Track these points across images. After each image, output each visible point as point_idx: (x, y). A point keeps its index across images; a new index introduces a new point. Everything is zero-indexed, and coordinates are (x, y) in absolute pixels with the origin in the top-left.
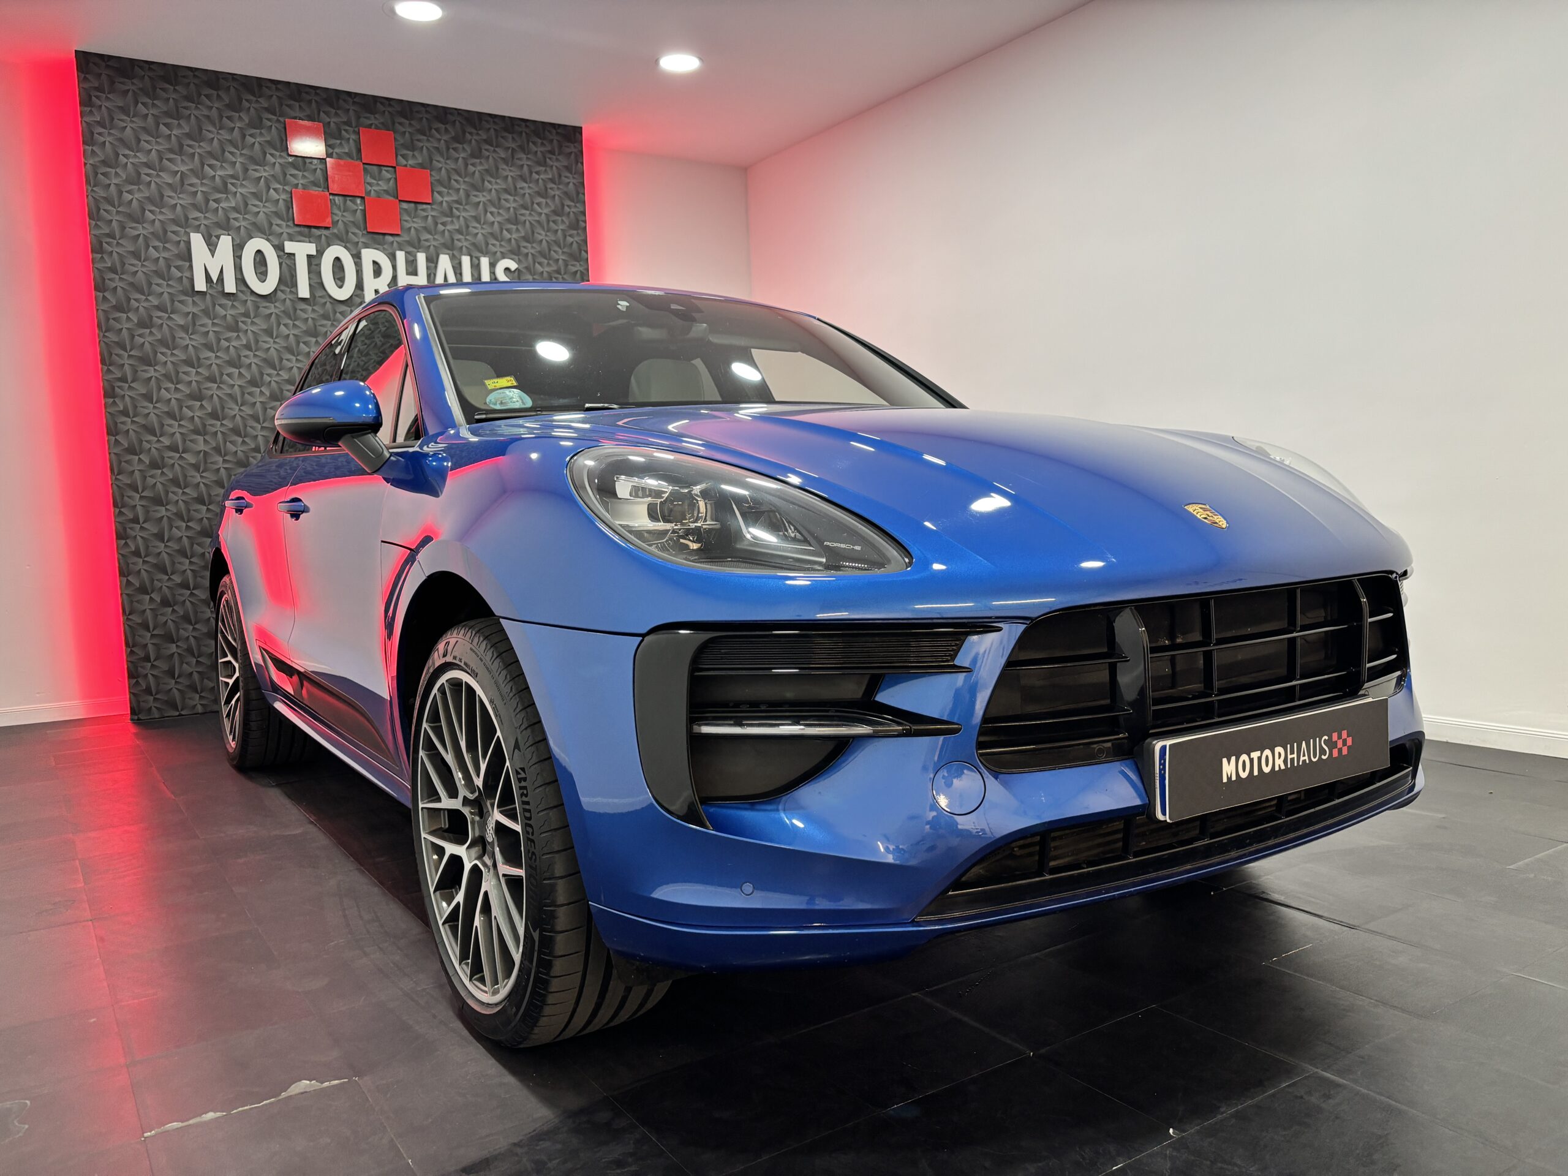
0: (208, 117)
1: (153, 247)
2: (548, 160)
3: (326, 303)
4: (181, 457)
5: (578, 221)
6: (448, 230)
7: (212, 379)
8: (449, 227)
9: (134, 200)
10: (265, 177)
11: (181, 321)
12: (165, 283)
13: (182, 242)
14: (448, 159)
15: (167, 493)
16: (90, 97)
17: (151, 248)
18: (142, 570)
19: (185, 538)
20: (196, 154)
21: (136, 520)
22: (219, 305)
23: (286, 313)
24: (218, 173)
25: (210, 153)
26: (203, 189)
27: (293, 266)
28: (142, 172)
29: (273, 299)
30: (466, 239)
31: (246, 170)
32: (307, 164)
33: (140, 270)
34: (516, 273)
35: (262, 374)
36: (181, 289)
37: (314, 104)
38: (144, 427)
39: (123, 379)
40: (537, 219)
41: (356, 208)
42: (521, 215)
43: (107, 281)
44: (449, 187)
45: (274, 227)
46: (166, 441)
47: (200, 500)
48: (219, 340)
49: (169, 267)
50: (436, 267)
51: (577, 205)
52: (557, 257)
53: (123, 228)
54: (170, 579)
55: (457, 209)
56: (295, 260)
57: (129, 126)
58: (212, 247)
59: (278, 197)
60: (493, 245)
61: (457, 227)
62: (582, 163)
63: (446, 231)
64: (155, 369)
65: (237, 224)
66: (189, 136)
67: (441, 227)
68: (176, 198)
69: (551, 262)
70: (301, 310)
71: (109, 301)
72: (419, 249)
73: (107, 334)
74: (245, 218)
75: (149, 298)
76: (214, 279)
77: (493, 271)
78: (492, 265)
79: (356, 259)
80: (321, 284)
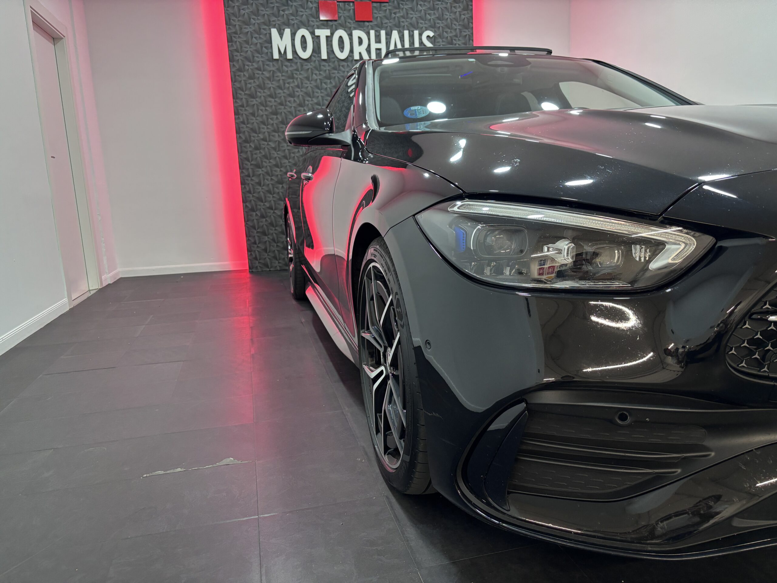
1: (256, 38)
3: (335, 61)
4: (268, 144)
5: (468, 5)
6: (397, 17)
7: (281, 104)
8: (398, 15)
9: (246, 13)
11: (268, 75)
12: (260, 56)
13: (268, 35)
15: (262, 162)
17: (254, 38)
18: (252, 201)
19: (270, 185)
21: (249, 176)
22: (285, 66)
23: (316, 68)
27: (319, 42)
29: (310, 61)
30: (407, 21)
33: (249, 50)
34: (433, 38)
35: (304, 100)
36: (267, 58)
38: (252, 129)
39: (242, 106)
40: (446, 6)
41: (350, 8)
42: (437, 4)
43: (234, 56)
45: (310, 22)
46: (261, 136)
47: (276, 166)
48: (284, 84)
49: (262, 47)
50: (390, 38)
52: (455, 27)
53: (241, 29)
54: (264, 205)
55: (402, 4)
56: (320, 39)
58: (281, 35)
59: (312, 6)
60: (421, 23)
61: (402, 15)
63: (396, 18)
64: (256, 101)
65: (293, 22)
67: (393, 15)
68: (265, 10)
69: (452, 31)
70: (323, 66)
71: (236, 67)
72: (382, 28)
73: (235, 83)
74: (296, 19)
75: (253, 64)
76: (282, 52)
77: (420, 38)
78: (420, 35)
79: (350, 37)
80: (333, 51)
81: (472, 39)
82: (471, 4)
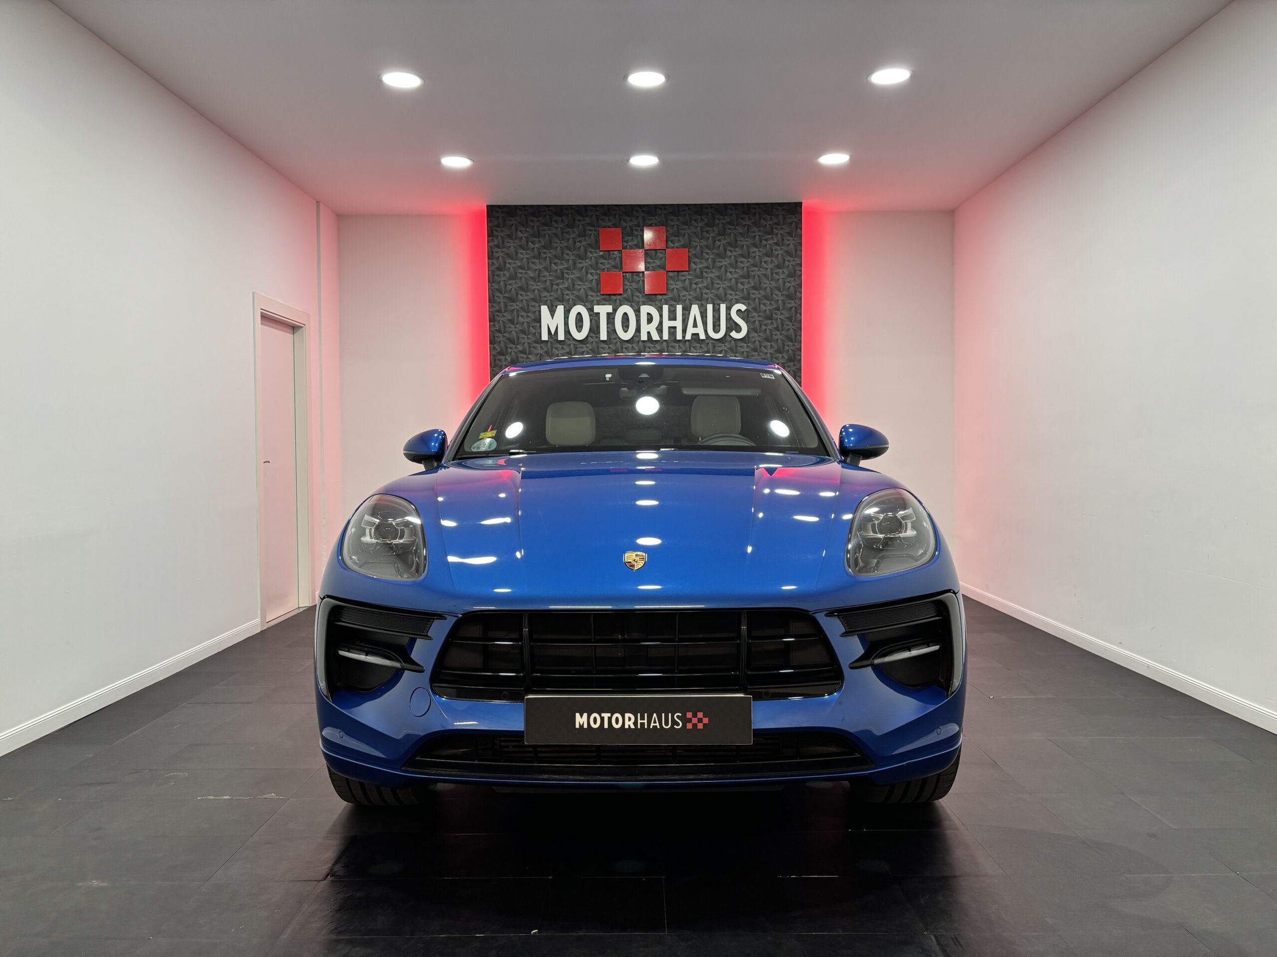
0: (555, 234)
1: (521, 316)
2: (774, 229)
3: (617, 342)
5: (795, 271)
6: (699, 288)
8: (700, 286)
9: (513, 289)
10: (586, 267)
12: (526, 337)
13: (537, 312)
14: (701, 239)
16: (492, 231)
17: (520, 317)
20: (548, 259)
22: (555, 348)
23: (592, 350)
24: (559, 267)
25: (556, 256)
26: (550, 278)
27: (598, 321)
28: (518, 272)
29: (586, 342)
30: (711, 292)
31: (575, 263)
32: (612, 256)
33: (513, 330)
34: (746, 313)
36: (534, 339)
37: (617, 215)
40: (764, 273)
41: (639, 279)
42: (752, 271)
43: (496, 338)
44: (702, 259)
45: (589, 296)
49: (529, 327)
50: (689, 313)
51: (795, 259)
52: (778, 298)
53: (506, 306)
55: (706, 272)
56: (599, 317)
57: (512, 245)
58: (552, 312)
59: (593, 278)
60: (730, 294)
61: (705, 285)
62: (801, 229)
65: (568, 297)
66: (544, 247)
67: (694, 286)
68: (535, 285)
69: (772, 302)
70: (602, 348)
71: (497, 350)
72: (678, 302)
73: (494, 369)
74: (572, 293)
75: (517, 346)
76: (553, 333)
77: (729, 313)
78: (728, 309)
79: (637, 313)
80: (615, 331)
81: (799, 312)
82: (799, 269)
